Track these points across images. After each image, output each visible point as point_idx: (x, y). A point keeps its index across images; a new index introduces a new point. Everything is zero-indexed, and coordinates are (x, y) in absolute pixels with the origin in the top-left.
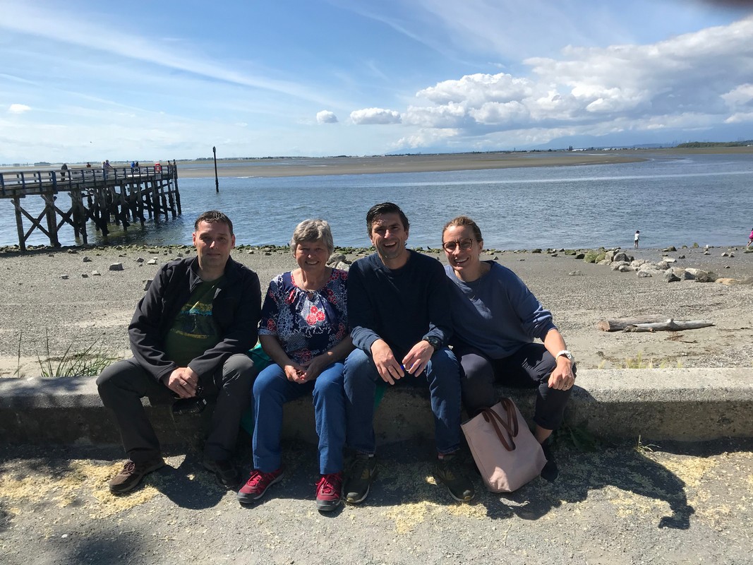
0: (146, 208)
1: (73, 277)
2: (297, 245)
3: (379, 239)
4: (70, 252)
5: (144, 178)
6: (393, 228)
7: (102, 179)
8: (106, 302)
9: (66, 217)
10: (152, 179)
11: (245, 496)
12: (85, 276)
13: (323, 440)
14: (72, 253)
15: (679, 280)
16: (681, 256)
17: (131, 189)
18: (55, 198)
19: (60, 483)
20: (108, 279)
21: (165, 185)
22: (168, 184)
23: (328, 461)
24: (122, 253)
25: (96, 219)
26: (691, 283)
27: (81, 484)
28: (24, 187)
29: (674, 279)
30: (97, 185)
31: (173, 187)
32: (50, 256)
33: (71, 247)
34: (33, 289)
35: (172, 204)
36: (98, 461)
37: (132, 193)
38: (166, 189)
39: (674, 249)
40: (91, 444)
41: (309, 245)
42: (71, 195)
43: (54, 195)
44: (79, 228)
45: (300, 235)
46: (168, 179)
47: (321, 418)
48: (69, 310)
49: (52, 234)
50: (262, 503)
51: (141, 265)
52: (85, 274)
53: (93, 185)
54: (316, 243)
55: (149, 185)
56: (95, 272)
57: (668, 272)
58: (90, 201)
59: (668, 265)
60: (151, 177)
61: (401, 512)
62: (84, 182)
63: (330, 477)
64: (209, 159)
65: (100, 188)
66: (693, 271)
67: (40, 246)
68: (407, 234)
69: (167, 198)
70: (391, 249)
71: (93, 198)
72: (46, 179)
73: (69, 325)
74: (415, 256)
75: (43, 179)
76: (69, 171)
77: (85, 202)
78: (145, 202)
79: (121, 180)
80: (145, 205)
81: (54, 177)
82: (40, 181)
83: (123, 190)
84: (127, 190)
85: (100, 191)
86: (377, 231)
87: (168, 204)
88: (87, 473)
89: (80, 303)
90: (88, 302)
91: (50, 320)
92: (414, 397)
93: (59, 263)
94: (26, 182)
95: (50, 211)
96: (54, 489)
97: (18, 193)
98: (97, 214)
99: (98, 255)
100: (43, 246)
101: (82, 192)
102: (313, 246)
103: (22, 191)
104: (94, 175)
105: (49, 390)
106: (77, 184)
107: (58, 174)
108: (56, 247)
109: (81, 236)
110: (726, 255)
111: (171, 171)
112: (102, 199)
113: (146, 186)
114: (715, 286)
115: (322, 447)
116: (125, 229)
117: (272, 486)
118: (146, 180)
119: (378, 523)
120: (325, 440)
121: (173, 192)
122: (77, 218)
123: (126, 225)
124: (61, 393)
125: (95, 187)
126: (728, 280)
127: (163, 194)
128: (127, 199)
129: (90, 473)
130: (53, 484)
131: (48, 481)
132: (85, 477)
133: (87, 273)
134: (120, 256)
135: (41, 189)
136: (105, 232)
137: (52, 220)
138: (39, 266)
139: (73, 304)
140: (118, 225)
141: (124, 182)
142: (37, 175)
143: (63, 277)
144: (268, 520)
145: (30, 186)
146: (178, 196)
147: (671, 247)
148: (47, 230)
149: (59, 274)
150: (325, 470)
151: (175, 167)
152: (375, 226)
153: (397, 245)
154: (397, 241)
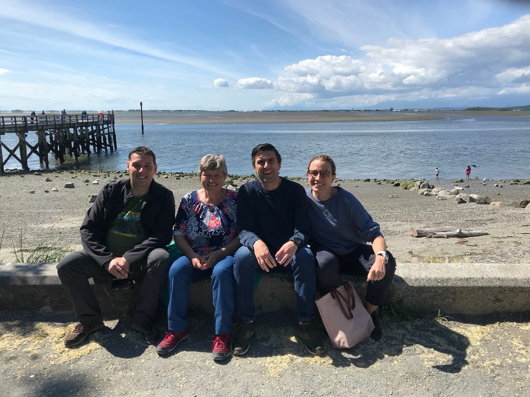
0: (91, 144)
1: (38, 192)
2: (202, 172)
3: (260, 168)
4: (36, 174)
5: (91, 122)
6: (270, 161)
7: (61, 123)
8: (62, 210)
9: (34, 150)
11: (162, 349)
12: (47, 192)
13: (218, 310)
14: (38, 175)
15: (465, 202)
16: (467, 186)
17: (81, 131)
18: (26, 135)
19: (28, 339)
20: (63, 194)
21: (106, 128)
22: (108, 128)
23: (221, 325)
24: (74, 175)
25: (55, 151)
26: (474, 205)
27: (44, 339)
28: (4, 127)
29: (462, 201)
30: (57, 127)
31: (111, 130)
32: (22, 177)
33: (36, 171)
34: (9, 200)
35: (110, 142)
36: (56, 323)
37: (82, 133)
39: (462, 181)
40: (51, 311)
41: (210, 172)
42: (38, 134)
43: (26, 134)
44: (43, 157)
45: (204, 166)
46: (108, 124)
47: (217, 295)
48: (35, 216)
49: (24, 161)
50: (174, 354)
51: (88, 185)
52: (47, 190)
53: (54, 127)
54: (215, 171)
55: (94, 128)
56: (54, 189)
57: (458, 196)
58: (51, 138)
59: (458, 192)
61: (272, 362)
62: (47, 124)
63: (222, 336)
64: (137, 110)
65: (59, 129)
66: (475, 196)
67: (14, 170)
68: (280, 166)
70: (268, 176)
71: (53, 136)
72: (20, 122)
73: (35, 226)
75: (18, 122)
76: (36, 117)
77: (48, 138)
78: (91, 140)
79: (74, 124)
80: (91, 142)
81: (26, 121)
82: (16, 123)
83: (75, 131)
84: (78, 131)
85: (59, 131)
86: (259, 163)
87: (107, 141)
88: (48, 332)
89: (43, 211)
90: (49, 210)
91: (21, 222)
92: (283, 281)
93: (28, 182)
94: (5, 124)
95: (22, 145)
96: (25, 343)
98: (57, 148)
99: (57, 177)
100: (17, 169)
101: (46, 132)
102: (214, 173)
103: (2, 130)
104: (55, 120)
105: (21, 274)
106: (43, 126)
107: (29, 119)
108: (26, 171)
109: (44, 162)
110: (497, 186)
111: (110, 118)
112: (60, 137)
113: (92, 129)
114: (490, 207)
115: (218, 315)
116: (76, 158)
117: (181, 342)
118: (92, 124)
119: (256, 369)
120: (219, 310)
121: (111, 133)
122: (42, 150)
123: (77, 155)
124: (30, 275)
125: (55, 129)
126: (499, 203)
127: (104, 135)
128: (79, 137)
129: (50, 332)
130: (24, 339)
131: (20, 337)
132: (47, 335)
133: (49, 190)
134: (73, 178)
135: (16, 129)
136: (62, 161)
137: (23, 151)
138: (14, 184)
139: (37, 211)
140: (71, 155)
141: (76, 125)
142: (13, 119)
143: (31, 192)
144: (178, 367)
145: (8, 126)
146: (115, 136)
147: (461, 179)
148: (20, 159)
149: (28, 190)
150: (219, 331)
151: (113, 115)
152: (258, 159)
153: (272, 174)
154: (272, 170)
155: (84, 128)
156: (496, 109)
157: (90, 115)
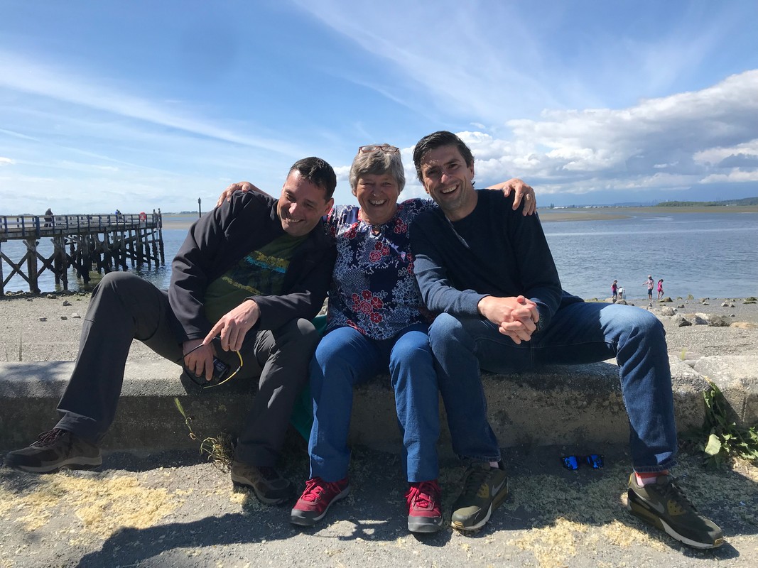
0: (129, 256)
1: (51, 319)
2: (358, 179)
4: (49, 298)
5: (128, 226)
7: (86, 226)
9: (47, 264)
10: (136, 228)
12: (64, 318)
13: (410, 432)
14: (52, 298)
15: (691, 324)
17: (115, 237)
18: (38, 243)
19: (27, 499)
21: (149, 234)
22: (152, 233)
23: (419, 463)
25: (77, 266)
26: (706, 328)
28: (6, 231)
29: (685, 323)
30: (81, 231)
31: (157, 237)
32: (29, 301)
33: (50, 293)
34: (8, 330)
35: (155, 253)
37: (116, 242)
39: (670, 300)
41: (373, 177)
42: (54, 241)
43: (37, 240)
44: (60, 274)
45: (362, 167)
46: (152, 228)
48: (46, 349)
49: (33, 280)
52: (64, 316)
53: (76, 231)
56: (75, 315)
58: (72, 248)
59: (673, 312)
60: (136, 225)
62: (67, 228)
63: (424, 485)
64: (193, 212)
65: (83, 235)
66: (704, 316)
67: (18, 293)
68: (472, 171)
70: (451, 196)
71: (76, 245)
72: (29, 225)
75: (26, 223)
76: (53, 217)
77: (68, 248)
78: (128, 251)
79: (105, 228)
80: (128, 253)
81: (37, 223)
82: (23, 226)
83: (107, 237)
84: (110, 238)
85: (83, 238)
86: (429, 174)
87: (151, 252)
88: (66, 486)
89: (58, 343)
93: (37, 307)
94: (8, 227)
95: (32, 256)
98: (79, 262)
99: (78, 300)
100: (22, 292)
101: (65, 239)
102: (379, 179)
103: (4, 235)
104: (78, 226)
106: (61, 230)
108: (35, 292)
109: (61, 282)
111: (156, 221)
112: (85, 246)
113: (130, 235)
114: (733, 328)
115: (410, 442)
118: (130, 228)
120: (414, 432)
121: (157, 241)
122: (59, 265)
125: (78, 234)
126: (744, 324)
127: (146, 243)
128: (111, 246)
132: (65, 492)
133: (66, 316)
135: (23, 234)
136: (87, 279)
137: (33, 266)
138: (16, 309)
139: (50, 343)
140: (100, 272)
141: (108, 229)
142: (20, 220)
143: (41, 320)
145: (12, 230)
146: (162, 245)
147: (668, 297)
148: (28, 276)
149: (38, 316)
150: (416, 475)
151: (160, 216)
154: (458, 183)
155: (119, 233)
157: (127, 216)
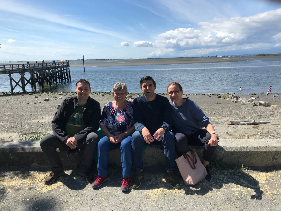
0: (58, 78)
1: (31, 103)
2: (114, 92)
3: (145, 89)
4: (30, 94)
5: (57, 67)
6: (150, 86)
7: (42, 67)
8: (43, 113)
9: (28, 81)
10: (60, 67)
11: (95, 186)
12: (35, 103)
13: (124, 165)
14: (31, 95)
15: (257, 106)
16: (258, 97)
17: (52, 71)
18: (24, 74)
19: (26, 180)
20: (44, 104)
21: (65, 69)
22: (66, 69)
23: (125, 173)
24: (49, 94)
25: (39, 82)
26: (262, 107)
27: (34, 180)
28: (13, 70)
29: (255, 105)
30: (40, 69)
31: (68, 70)
32: (22, 96)
33: (30, 92)
34: (16, 108)
35: (67, 77)
36: (40, 172)
37: (53, 73)
38: (65, 71)
39: (255, 94)
40: (38, 165)
41: (118, 92)
42: (30, 73)
43: (24, 73)
44: (33, 85)
45: (115, 88)
46: (66, 67)
47: (123, 156)
48: (29, 116)
49: (23, 88)
50: (101, 188)
51: (56, 99)
52: (35, 102)
55: (59, 69)
56: (39, 102)
57: (253, 102)
59: (253, 100)
60: (60, 66)
61: (153, 192)
62: (35, 68)
63: (126, 179)
64: (81, 60)
65: (41, 70)
66: (262, 102)
67: (19, 92)
68: (155, 88)
69: (66, 74)
70: (149, 94)
71: (38, 74)
72: (21, 67)
73: (29, 121)
74: (158, 96)
76: (29, 64)
77: (35, 75)
78: (58, 76)
79: (49, 68)
80: (58, 77)
81: (24, 66)
82: (19, 68)
83: (49, 71)
84: (51, 71)
85: (41, 72)
86: (144, 87)
87: (66, 77)
88: (36, 176)
89: (33, 113)
90: (36, 113)
91: (22, 119)
92: (158, 149)
93: (26, 98)
94: (14, 68)
95: (23, 79)
97: (11, 72)
98: (40, 80)
99: (40, 95)
101: (34, 72)
102: (120, 92)
104: (39, 66)
105: (22, 146)
106: (33, 69)
107: (25, 65)
108: (25, 92)
109: (34, 88)
110: (275, 96)
111: (67, 64)
112: (42, 74)
113: (58, 70)
114: (271, 108)
115: (124, 167)
116: (50, 86)
117: (105, 182)
119: (144, 196)
121: (68, 72)
122: (32, 82)
123: (50, 84)
124: (27, 147)
125: (39, 70)
126: (276, 106)
127: (64, 73)
128: (51, 75)
129: (37, 176)
130: (23, 181)
131: (22, 179)
132: (36, 178)
134: (48, 96)
135: (19, 71)
136: (43, 87)
137: (23, 82)
138: (18, 99)
139: (31, 113)
140: (47, 84)
142: (18, 66)
143: (27, 104)
144: (103, 195)
145: (15, 70)
146: (70, 73)
147: (254, 93)
148: (21, 86)
149: (26, 102)
150: (124, 176)
151: (69, 63)
152: (143, 85)
153: (151, 92)
154: (151, 90)
155: (54, 70)
156: (273, 55)
157: (57, 63)
